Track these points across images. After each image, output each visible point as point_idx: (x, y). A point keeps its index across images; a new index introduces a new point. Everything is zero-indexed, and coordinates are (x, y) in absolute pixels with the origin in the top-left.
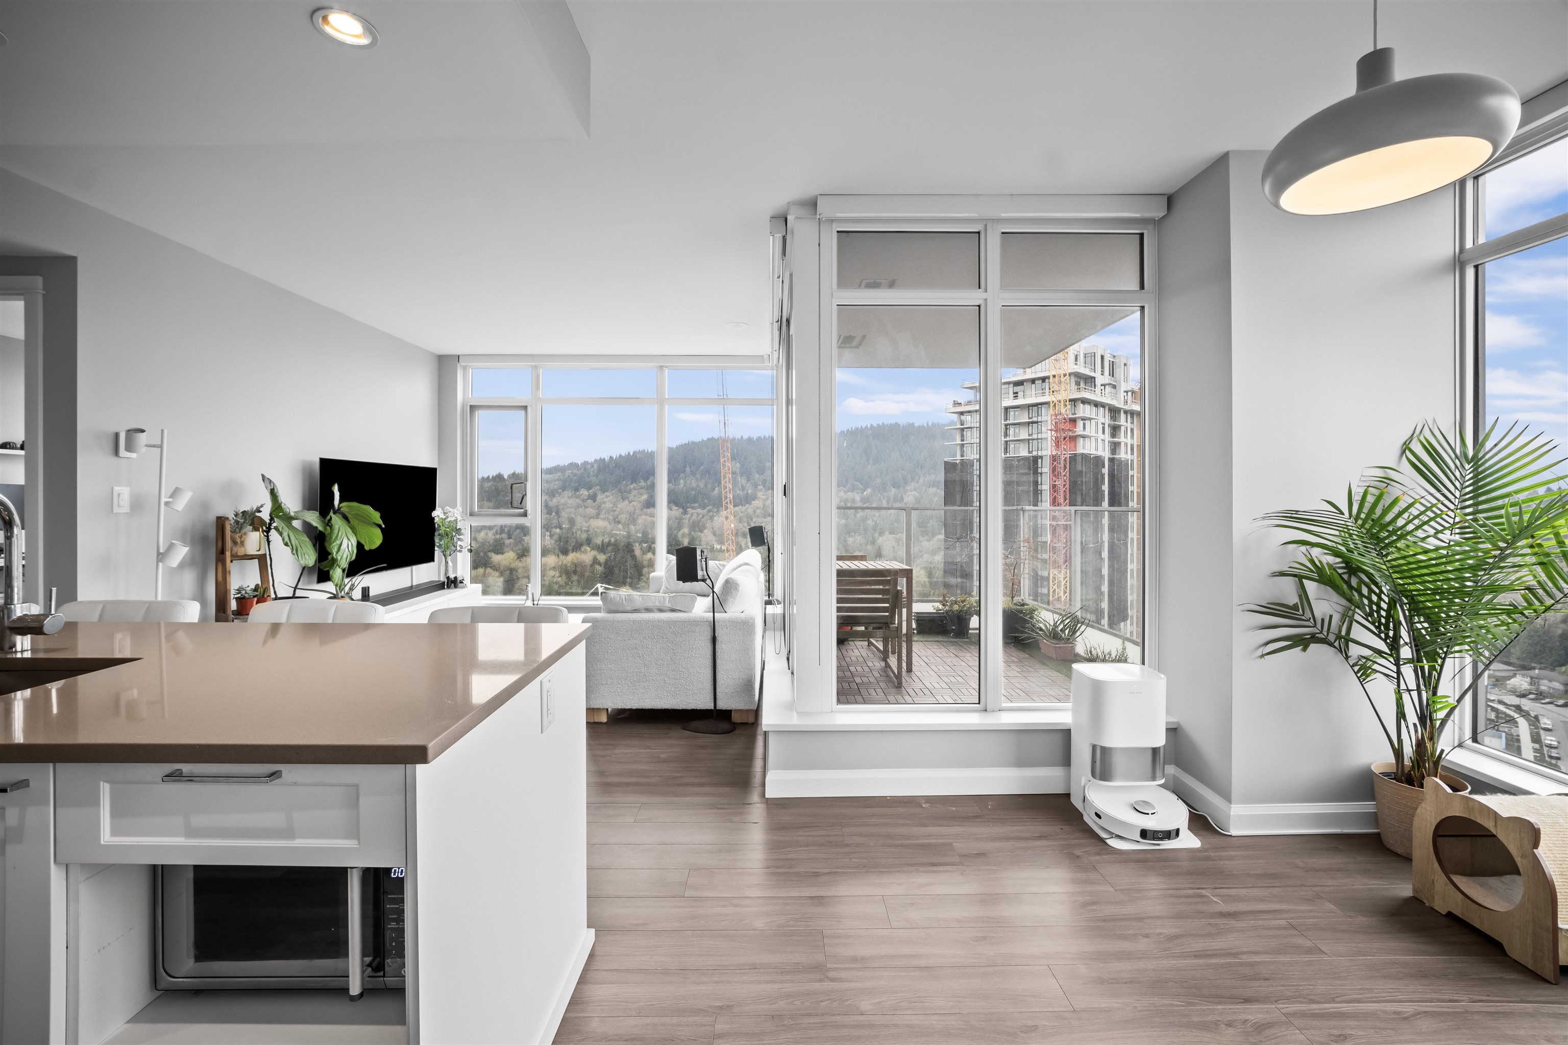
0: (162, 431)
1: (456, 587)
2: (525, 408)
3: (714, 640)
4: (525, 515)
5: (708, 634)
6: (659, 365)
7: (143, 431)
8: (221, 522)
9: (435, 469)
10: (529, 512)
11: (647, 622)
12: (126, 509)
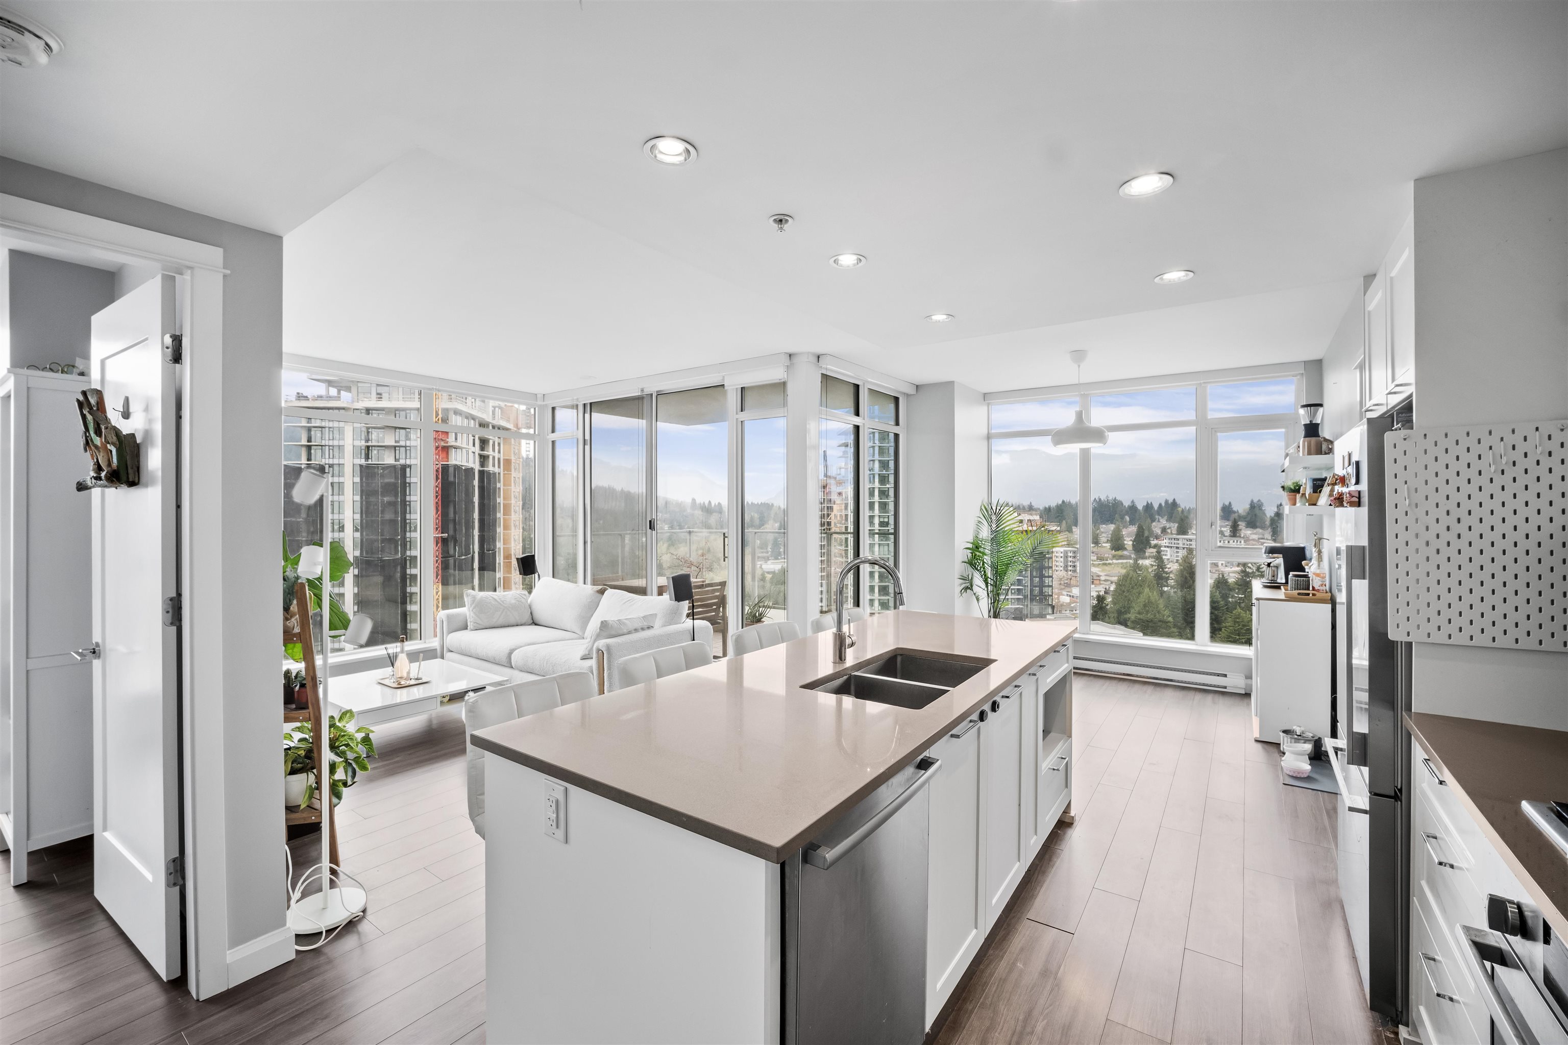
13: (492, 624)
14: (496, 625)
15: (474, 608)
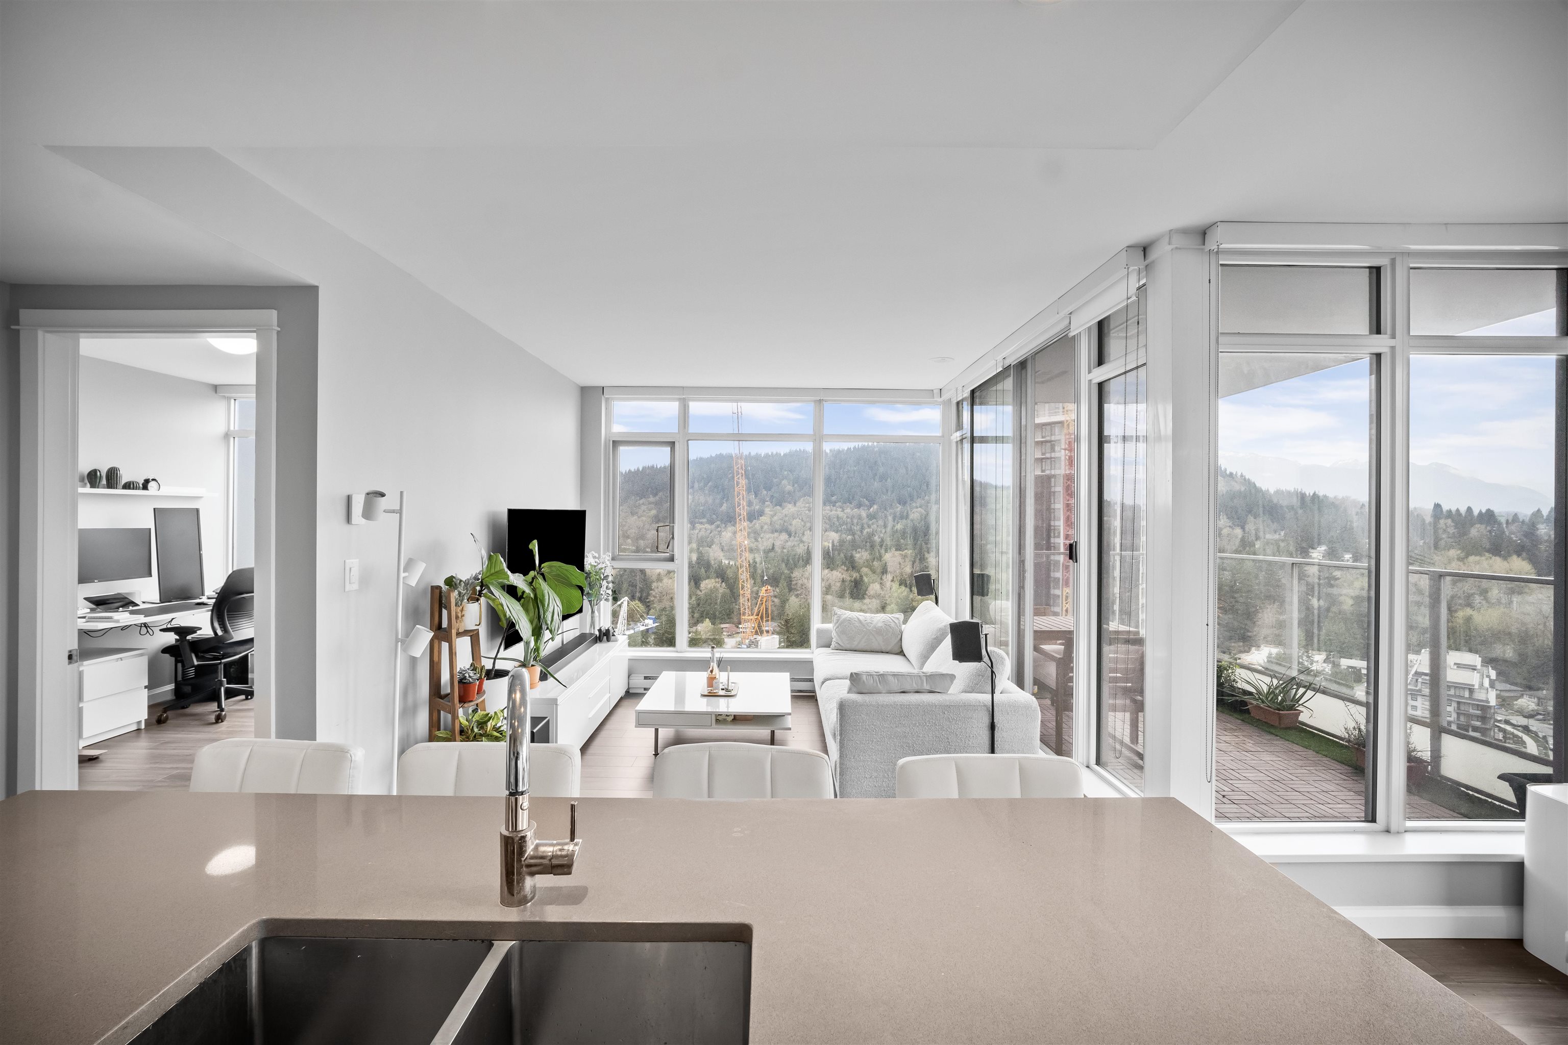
0: (402, 493)
1: (608, 640)
2: (672, 444)
3: (992, 727)
4: (672, 559)
5: (986, 721)
6: (818, 398)
7: (383, 495)
8: (435, 590)
9: (583, 513)
10: (676, 557)
11: (917, 706)
12: (355, 586)
13: (853, 647)
14: (857, 648)
15: (838, 627)
